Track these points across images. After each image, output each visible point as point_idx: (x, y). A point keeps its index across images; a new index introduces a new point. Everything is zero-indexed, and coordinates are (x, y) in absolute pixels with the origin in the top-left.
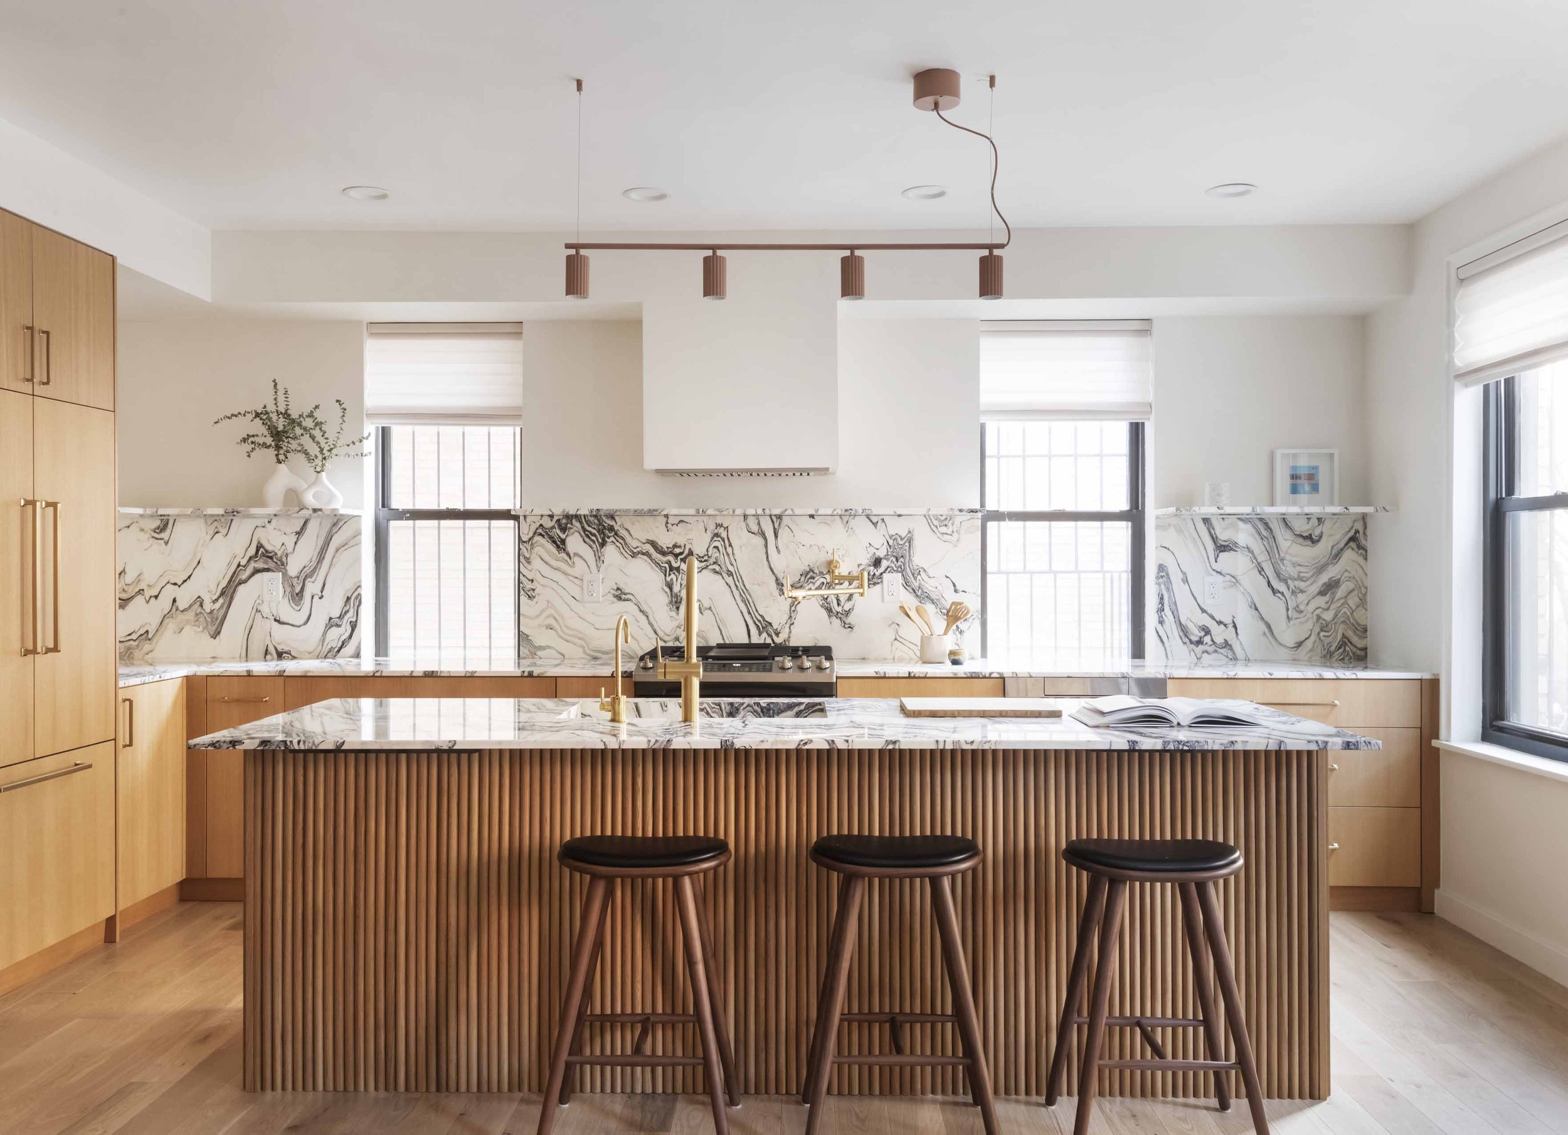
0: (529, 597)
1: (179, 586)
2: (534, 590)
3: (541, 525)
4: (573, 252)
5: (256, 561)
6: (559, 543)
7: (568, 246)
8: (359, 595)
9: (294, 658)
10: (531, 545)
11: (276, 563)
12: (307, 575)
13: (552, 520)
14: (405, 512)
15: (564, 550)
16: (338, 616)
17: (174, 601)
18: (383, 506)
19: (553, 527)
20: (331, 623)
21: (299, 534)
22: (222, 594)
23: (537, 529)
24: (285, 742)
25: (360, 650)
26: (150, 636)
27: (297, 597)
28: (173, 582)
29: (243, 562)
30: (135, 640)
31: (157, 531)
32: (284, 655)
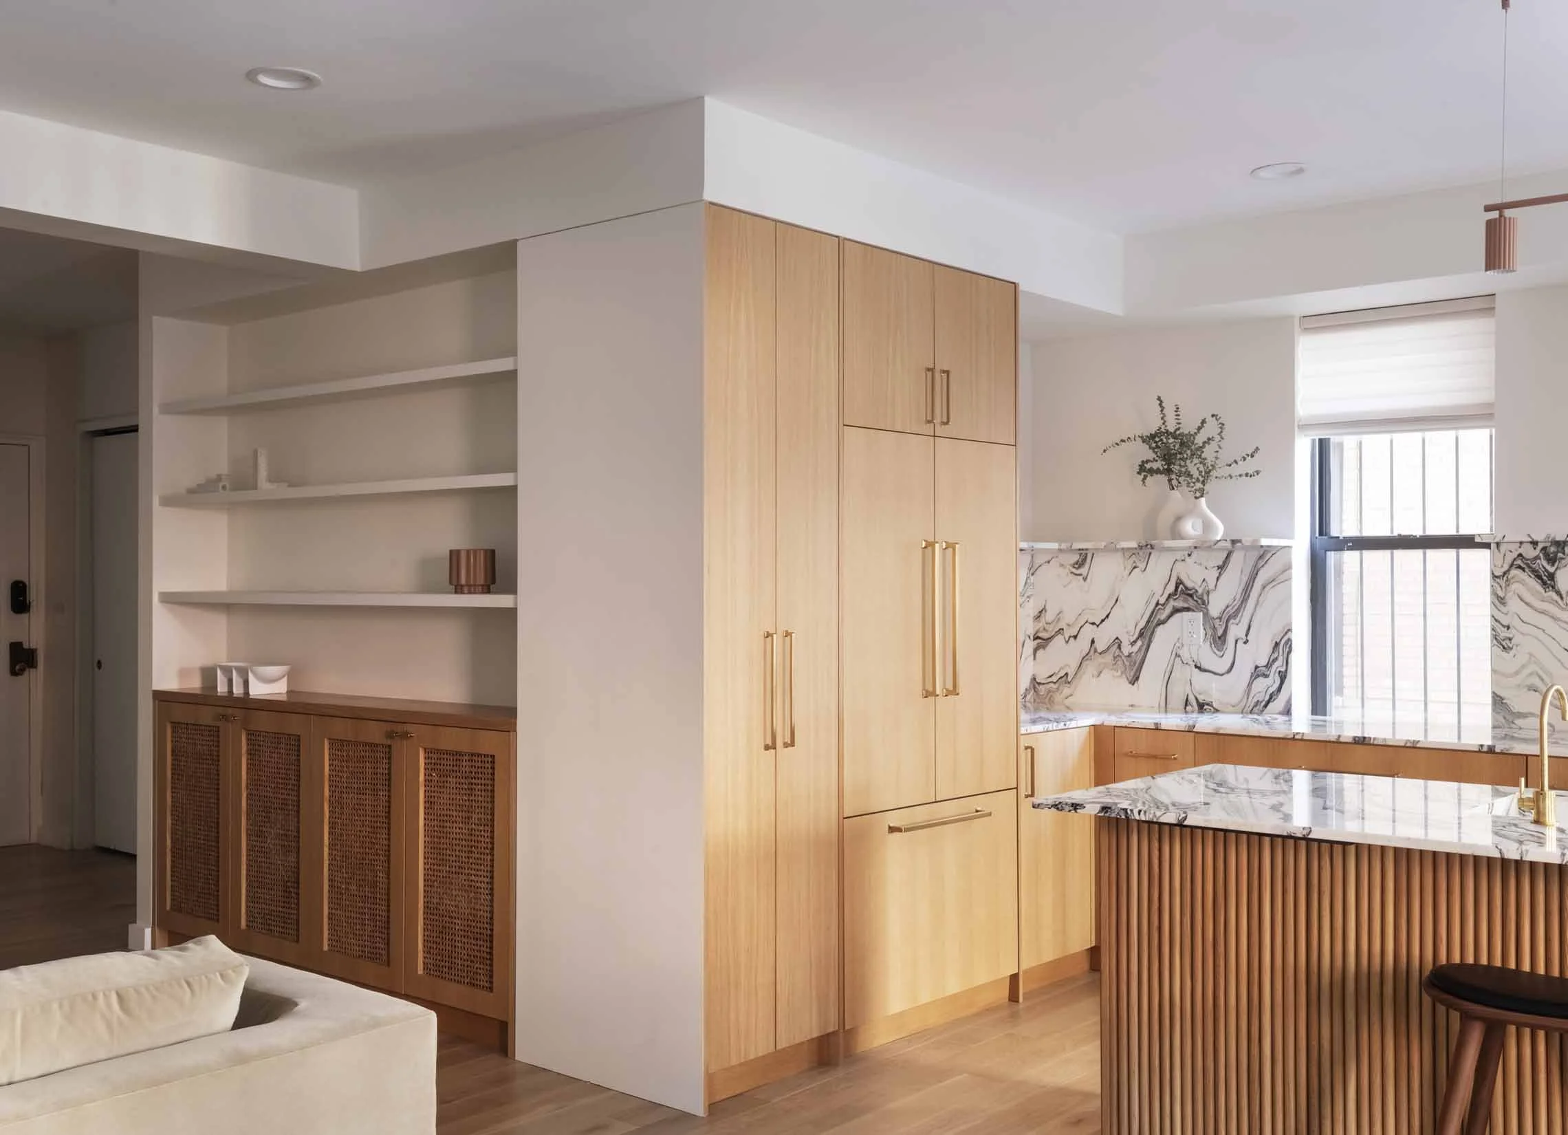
0: (1504, 648)
1: (1098, 626)
2: (1510, 639)
3: (1520, 555)
4: (1495, 215)
5: (1175, 599)
6: (1545, 578)
7: (1488, 209)
8: (1289, 640)
9: (1217, 711)
10: (1507, 581)
11: (1197, 601)
12: (1231, 615)
13: (1535, 549)
14: (1346, 540)
15: (1553, 587)
16: (1265, 664)
17: (1093, 642)
18: (1321, 534)
19: (1537, 558)
20: (1258, 673)
21: (1221, 568)
22: (1141, 635)
23: (1515, 559)
24: (1125, 810)
25: (1291, 705)
26: (1069, 680)
27: (1219, 640)
28: (1091, 622)
29: (1162, 601)
30: (1055, 683)
31: (1076, 566)
32: (1206, 707)
